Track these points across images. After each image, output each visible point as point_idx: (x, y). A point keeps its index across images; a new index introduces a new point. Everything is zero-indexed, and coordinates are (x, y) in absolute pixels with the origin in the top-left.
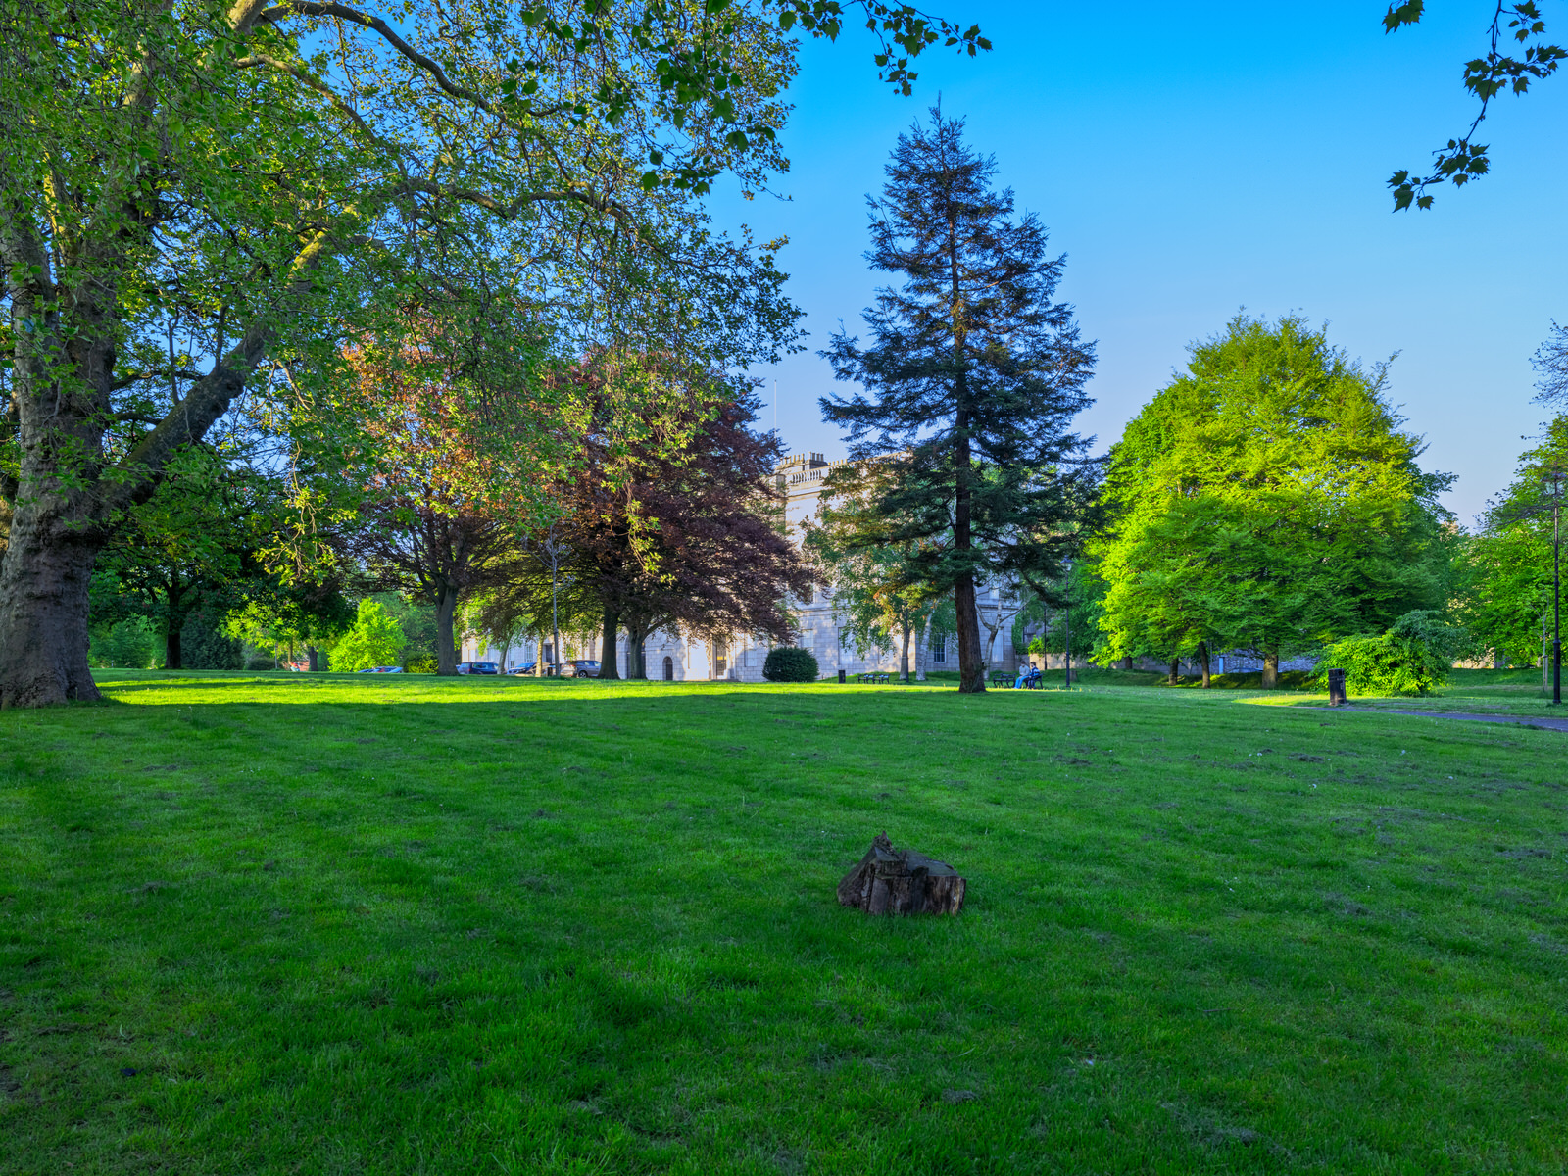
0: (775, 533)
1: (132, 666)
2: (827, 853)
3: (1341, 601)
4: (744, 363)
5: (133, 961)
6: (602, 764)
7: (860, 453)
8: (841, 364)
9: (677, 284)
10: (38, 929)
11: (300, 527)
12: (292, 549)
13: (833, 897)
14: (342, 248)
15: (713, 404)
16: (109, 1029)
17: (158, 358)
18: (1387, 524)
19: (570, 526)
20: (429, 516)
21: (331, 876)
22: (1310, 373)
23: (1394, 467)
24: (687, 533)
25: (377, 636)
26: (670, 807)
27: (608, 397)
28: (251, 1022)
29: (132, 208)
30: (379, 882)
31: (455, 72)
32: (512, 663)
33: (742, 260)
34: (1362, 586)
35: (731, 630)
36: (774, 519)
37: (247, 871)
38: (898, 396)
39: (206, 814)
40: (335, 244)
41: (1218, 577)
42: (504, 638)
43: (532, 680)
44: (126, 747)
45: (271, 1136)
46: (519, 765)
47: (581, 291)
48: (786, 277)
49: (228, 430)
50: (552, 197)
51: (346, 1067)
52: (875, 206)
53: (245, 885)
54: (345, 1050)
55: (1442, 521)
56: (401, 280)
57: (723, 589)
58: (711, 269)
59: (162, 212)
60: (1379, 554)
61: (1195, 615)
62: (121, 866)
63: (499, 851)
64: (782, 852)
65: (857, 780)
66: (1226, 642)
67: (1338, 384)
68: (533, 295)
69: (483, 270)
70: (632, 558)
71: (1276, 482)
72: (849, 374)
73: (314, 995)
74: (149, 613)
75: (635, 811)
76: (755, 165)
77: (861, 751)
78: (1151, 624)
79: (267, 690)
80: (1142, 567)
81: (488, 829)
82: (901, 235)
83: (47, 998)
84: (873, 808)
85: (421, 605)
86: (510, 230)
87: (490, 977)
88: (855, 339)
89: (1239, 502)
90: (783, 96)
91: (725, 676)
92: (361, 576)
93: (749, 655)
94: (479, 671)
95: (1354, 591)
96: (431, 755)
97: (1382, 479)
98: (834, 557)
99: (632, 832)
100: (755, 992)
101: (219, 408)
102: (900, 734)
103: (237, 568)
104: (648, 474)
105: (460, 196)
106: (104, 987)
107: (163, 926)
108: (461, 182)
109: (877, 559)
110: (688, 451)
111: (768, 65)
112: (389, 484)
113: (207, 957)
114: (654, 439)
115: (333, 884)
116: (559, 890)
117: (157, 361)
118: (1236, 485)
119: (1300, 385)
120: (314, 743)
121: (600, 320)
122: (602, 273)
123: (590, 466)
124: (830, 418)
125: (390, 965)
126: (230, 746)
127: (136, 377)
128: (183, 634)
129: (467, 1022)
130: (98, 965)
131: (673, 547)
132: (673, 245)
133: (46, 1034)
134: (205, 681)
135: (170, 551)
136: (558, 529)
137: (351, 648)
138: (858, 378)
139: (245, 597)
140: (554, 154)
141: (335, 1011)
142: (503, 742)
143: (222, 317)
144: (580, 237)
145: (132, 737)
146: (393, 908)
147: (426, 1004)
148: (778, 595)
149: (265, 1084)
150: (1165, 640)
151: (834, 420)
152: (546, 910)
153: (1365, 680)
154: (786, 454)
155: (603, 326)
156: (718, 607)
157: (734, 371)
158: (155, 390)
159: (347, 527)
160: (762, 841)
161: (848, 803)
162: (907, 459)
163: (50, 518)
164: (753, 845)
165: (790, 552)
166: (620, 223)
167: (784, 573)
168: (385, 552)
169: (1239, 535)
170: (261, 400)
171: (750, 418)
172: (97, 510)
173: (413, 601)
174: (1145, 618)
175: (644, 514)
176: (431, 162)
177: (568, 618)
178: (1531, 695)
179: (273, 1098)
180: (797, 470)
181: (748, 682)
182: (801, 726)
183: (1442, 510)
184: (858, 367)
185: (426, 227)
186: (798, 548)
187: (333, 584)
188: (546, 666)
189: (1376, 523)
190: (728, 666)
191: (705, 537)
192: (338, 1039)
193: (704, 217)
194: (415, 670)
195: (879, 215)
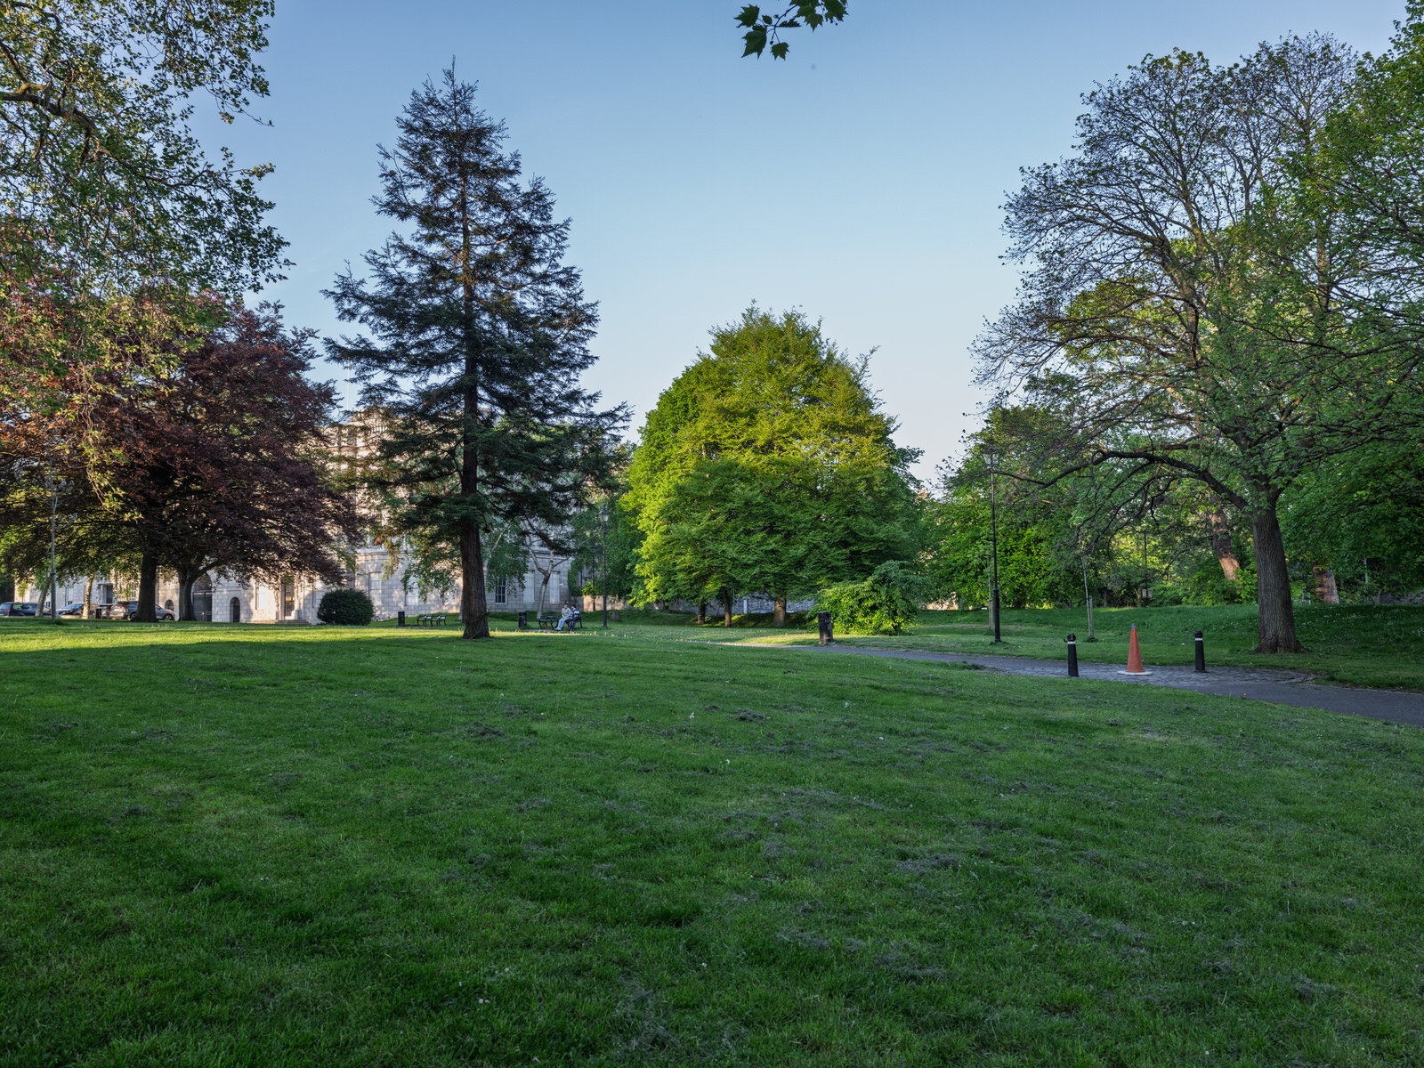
3: (835, 552)
7: (369, 396)
8: (346, 305)
18: (869, 488)
22: (808, 360)
23: (874, 441)
24: (228, 475)
33: (221, 184)
34: (851, 540)
38: (409, 342)
41: (735, 529)
52: (386, 156)
55: (912, 487)
60: (863, 513)
61: (716, 562)
66: (742, 587)
67: (830, 370)
71: (781, 449)
72: (353, 315)
76: (235, 86)
78: (680, 570)
80: (673, 520)
82: (412, 186)
88: (360, 281)
89: (752, 465)
91: (292, 617)
95: (844, 544)
97: (865, 451)
118: (749, 451)
119: (800, 369)
124: (334, 358)
131: (212, 488)
138: (363, 320)
148: (330, 539)
150: (692, 585)
151: (339, 360)
153: (851, 621)
162: (415, 404)
167: (336, 517)
169: (751, 494)
174: (675, 564)
178: (980, 632)
183: (912, 478)
184: (364, 309)
189: (861, 487)
190: (296, 607)
191: (250, 480)
193: (188, 140)
195: (391, 165)
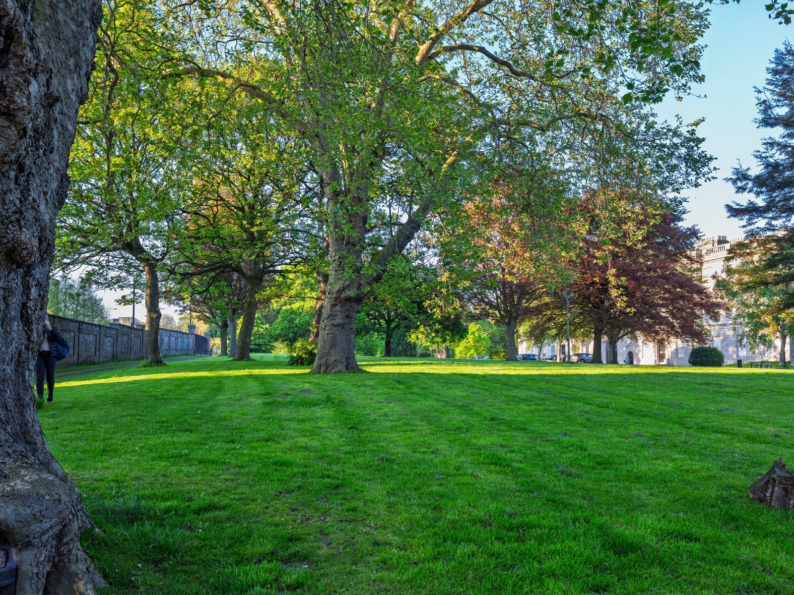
0: (695, 282)
1: (370, 355)
2: (741, 468)
4: (677, 190)
5: (376, 491)
6: (597, 409)
7: (752, 234)
8: (739, 184)
9: (637, 152)
10: (337, 472)
11: (444, 290)
12: (441, 300)
13: (746, 494)
14: (464, 158)
15: (658, 215)
16: (367, 522)
17: (384, 217)
19: (576, 284)
20: (504, 283)
21: (462, 459)
24: (642, 285)
25: (477, 341)
26: (638, 435)
27: (598, 215)
28: (428, 527)
29: (375, 153)
30: (485, 463)
31: (519, 65)
32: (544, 355)
33: (676, 134)
35: (669, 337)
36: (695, 275)
37: (424, 453)
38: (777, 199)
39: (405, 424)
40: (461, 156)
42: (540, 342)
43: (555, 364)
44: (370, 392)
45: (440, 584)
46: (553, 408)
47: (583, 163)
48: (703, 140)
49: (412, 247)
50: (568, 117)
51: (473, 556)
52: (760, 92)
53: (423, 460)
54: (472, 547)
56: (492, 169)
57: (664, 315)
58: (658, 142)
59: (387, 153)
62: (370, 446)
63: (545, 453)
64: (710, 465)
65: (757, 425)
68: (558, 167)
69: (533, 159)
70: (609, 299)
72: (744, 189)
73: (457, 517)
74: (378, 331)
75: (618, 436)
76: (683, 81)
77: (758, 408)
79: (428, 367)
81: (538, 441)
82: (778, 106)
83: (342, 504)
84: (770, 443)
85: (499, 326)
86: (546, 137)
87: (544, 519)
88: (748, 169)
90: (700, 41)
91: (665, 362)
92: (470, 312)
93: (680, 351)
94: (527, 358)
96: (507, 401)
98: (734, 295)
99: (617, 447)
100: (698, 546)
101: (409, 238)
102: (784, 399)
103: (416, 310)
104: (619, 254)
105: (521, 124)
106: (365, 502)
107: (388, 476)
108: (522, 117)
109: (764, 295)
110: (642, 241)
111: (691, 26)
112: (484, 267)
113: (408, 493)
114: (624, 236)
115: (463, 462)
116: (578, 476)
117: (383, 219)
120: (450, 393)
121: (593, 176)
122: (595, 152)
123: (587, 252)
124: (732, 215)
125: (493, 506)
126: (413, 393)
127: (375, 227)
128: (392, 341)
129: (533, 541)
130: (362, 491)
131: (634, 292)
132: (635, 132)
133: (342, 521)
134: (401, 362)
135: (388, 303)
136: (570, 286)
137: (465, 347)
138: (750, 191)
139: (419, 323)
140: (569, 95)
141: (467, 527)
142: (543, 396)
143: (411, 197)
144: (583, 136)
145: (373, 387)
146: (493, 477)
147: (511, 529)
148: (698, 317)
149: (436, 558)
151: (735, 216)
152: (572, 486)
154: (703, 238)
155: (595, 179)
156: (661, 324)
157: (671, 195)
158: (382, 232)
159: (465, 289)
160: (697, 458)
161: (751, 439)
162: (785, 235)
163: (341, 291)
164: (692, 460)
165: (706, 293)
166: (605, 125)
167: (702, 305)
168: (482, 300)
170: (427, 233)
171: (680, 220)
172: (359, 286)
173: (495, 324)
175: (617, 276)
176: (506, 110)
177: (575, 331)
179: (439, 566)
180: (710, 246)
181: (679, 366)
182: (717, 392)
184: (750, 184)
185: (505, 142)
186: (711, 290)
187: (458, 317)
188: (562, 356)
190: (667, 357)
191: (653, 286)
192: (469, 541)
193: (653, 115)
194: (495, 358)
195: (763, 97)
